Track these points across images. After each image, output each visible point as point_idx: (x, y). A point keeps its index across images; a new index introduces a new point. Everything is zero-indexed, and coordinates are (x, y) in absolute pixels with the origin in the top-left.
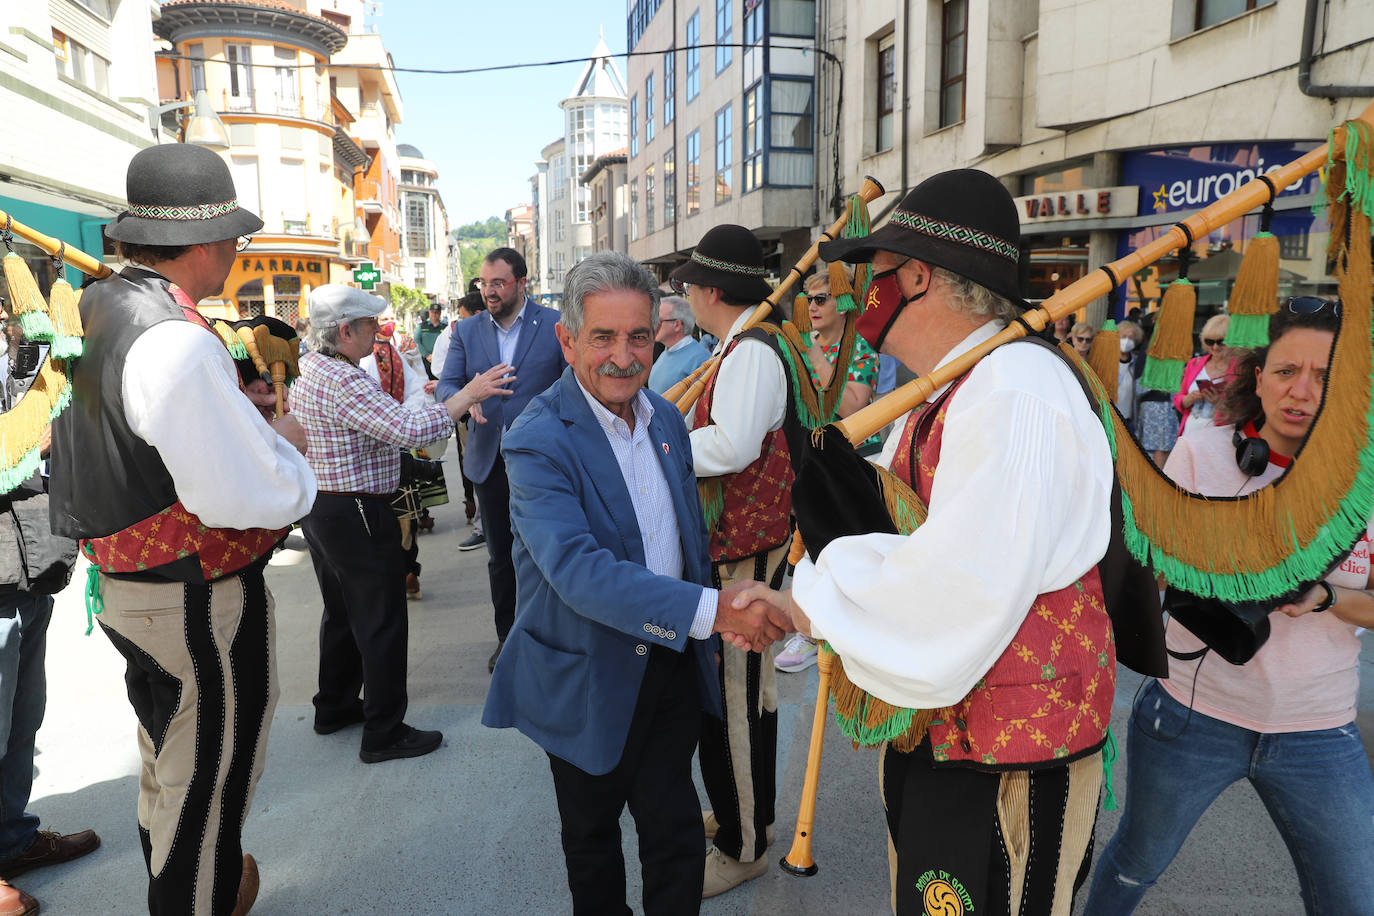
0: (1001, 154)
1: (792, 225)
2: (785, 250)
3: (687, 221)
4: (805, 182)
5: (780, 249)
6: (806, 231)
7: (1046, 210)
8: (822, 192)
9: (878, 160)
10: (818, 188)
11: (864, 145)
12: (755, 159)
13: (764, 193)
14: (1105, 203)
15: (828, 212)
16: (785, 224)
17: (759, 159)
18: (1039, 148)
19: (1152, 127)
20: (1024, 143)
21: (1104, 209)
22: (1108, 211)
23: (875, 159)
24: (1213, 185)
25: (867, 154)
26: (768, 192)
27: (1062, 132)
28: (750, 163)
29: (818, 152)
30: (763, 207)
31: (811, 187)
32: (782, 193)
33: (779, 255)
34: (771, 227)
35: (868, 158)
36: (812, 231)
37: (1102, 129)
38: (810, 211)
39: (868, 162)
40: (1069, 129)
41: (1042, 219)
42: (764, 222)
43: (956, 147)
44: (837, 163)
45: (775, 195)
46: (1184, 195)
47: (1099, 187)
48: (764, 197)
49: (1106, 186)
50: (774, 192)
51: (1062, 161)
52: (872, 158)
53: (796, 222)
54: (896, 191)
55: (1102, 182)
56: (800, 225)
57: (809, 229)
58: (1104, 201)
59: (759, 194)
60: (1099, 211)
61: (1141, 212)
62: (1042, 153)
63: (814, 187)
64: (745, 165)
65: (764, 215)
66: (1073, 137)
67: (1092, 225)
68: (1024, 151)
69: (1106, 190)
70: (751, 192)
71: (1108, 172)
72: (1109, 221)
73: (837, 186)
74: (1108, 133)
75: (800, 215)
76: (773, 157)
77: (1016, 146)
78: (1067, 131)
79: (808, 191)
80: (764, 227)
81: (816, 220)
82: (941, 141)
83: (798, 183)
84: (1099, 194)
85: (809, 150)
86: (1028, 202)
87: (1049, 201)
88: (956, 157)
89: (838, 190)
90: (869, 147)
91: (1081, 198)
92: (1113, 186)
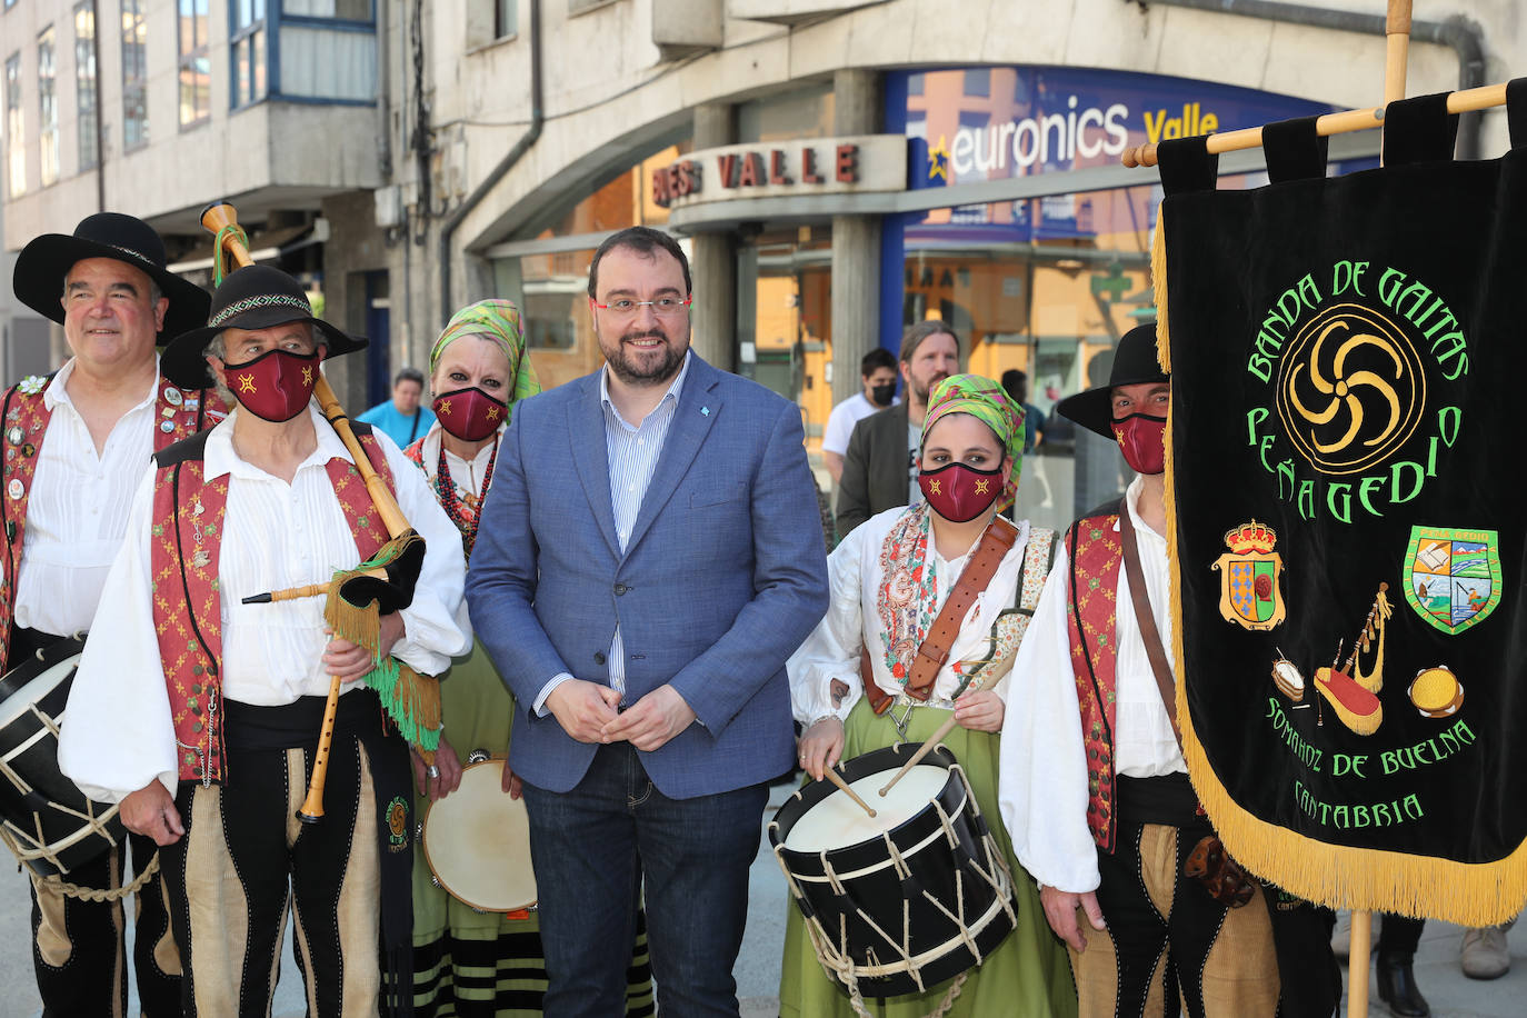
0: (694, 60)
1: (335, 183)
2: (332, 234)
3: (123, 162)
4: (361, 93)
5: (322, 231)
6: (365, 197)
7: (751, 175)
8: (397, 115)
9: (492, 57)
10: (388, 106)
11: (469, 24)
12: (252, 37)
13: (270, 111)
14: (850, 164)
15: (406, 158)
16: (319, 181)
17: (261, 40)
18: (749, 55)
19: (914, 28)
20: (728, 44)
21: (849, 175)
22: (856, 179)
23: (488, 54)
24: (1011, 136)
25: (476, 43)
26: (279, 113)
27: (784, 29)
28: (245, 45)
29: (387, 30)
30: (271, 143)
31: (372, 105)
32: (312, 116)
33: (319, 246)
34: (289, 187)
35: (478, 50)
36: (379, 196)
37: (842, 26)
38: (373, 155)
39: (476, 61)
40: (795, 23)
41: (747, 191)
42: (272, 173)
43: (622, 41)
44: (419, 60)
45: (295, 118)
46: (971, 155)
47: (841, 134)
48: (270, 121)
49: (855, 133)
50: (293, 111)
51: (783, 84)
52: (482, 51)
53: (342, 176)
54: (525, 123)
55: (849, 126)
56: (351, 183)
57: (371, 192)
58: (847, 162)
59: (260, 114)
60: (839, 179)
61: (912, 182)
62: (755, 65)
63: (379, 104)
64: (234, 47)
65: (272, 159)
66: (803, 38)
67: (830, 206)
68: (729, 58)
69: (852, 140)
70: (247, 108)
71: (857, 108)
72: (860, 199)
73: (421, 106)
74: (851, 34)
75: (349, 162)
76: (291, 39)
77: (716, 49)
78: (792, 27)
79: (366, 112)
80: (273, 186)
81: (387, 173)
82: (598, 28)
83: (345, 94)
84: (839, 149)
85: (368, 27)
86: (722, 160)
87: (756, 158)
88: (622, 63)
89: (424, 115)
90: (481, 28)
91: (809, 155)
92: (868, 133)
